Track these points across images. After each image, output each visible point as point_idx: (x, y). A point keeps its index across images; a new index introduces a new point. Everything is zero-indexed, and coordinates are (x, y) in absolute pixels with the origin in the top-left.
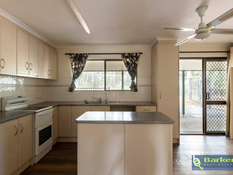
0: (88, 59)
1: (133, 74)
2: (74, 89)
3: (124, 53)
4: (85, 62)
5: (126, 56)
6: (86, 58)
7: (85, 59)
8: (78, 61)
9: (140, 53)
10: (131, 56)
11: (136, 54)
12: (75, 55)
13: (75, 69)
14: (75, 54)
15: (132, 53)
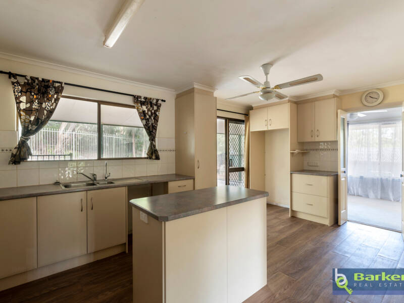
0: (63, 94)
1: (152, 131)
2: (28, 158)
3: (138, 96)
4: (57, 100)
5: (141, 101)
6: (59, 90)
7: (57, 93)
8: (36, 94)
9: (162, 101)
10: (149, 102)
11: (157, 100)
12: (28, 80)
13: (28, 111)
14: (29, 78)
15: (151, 98)
